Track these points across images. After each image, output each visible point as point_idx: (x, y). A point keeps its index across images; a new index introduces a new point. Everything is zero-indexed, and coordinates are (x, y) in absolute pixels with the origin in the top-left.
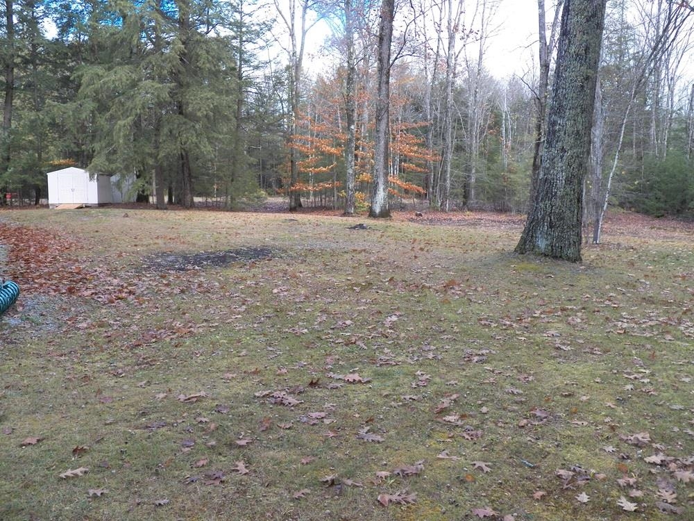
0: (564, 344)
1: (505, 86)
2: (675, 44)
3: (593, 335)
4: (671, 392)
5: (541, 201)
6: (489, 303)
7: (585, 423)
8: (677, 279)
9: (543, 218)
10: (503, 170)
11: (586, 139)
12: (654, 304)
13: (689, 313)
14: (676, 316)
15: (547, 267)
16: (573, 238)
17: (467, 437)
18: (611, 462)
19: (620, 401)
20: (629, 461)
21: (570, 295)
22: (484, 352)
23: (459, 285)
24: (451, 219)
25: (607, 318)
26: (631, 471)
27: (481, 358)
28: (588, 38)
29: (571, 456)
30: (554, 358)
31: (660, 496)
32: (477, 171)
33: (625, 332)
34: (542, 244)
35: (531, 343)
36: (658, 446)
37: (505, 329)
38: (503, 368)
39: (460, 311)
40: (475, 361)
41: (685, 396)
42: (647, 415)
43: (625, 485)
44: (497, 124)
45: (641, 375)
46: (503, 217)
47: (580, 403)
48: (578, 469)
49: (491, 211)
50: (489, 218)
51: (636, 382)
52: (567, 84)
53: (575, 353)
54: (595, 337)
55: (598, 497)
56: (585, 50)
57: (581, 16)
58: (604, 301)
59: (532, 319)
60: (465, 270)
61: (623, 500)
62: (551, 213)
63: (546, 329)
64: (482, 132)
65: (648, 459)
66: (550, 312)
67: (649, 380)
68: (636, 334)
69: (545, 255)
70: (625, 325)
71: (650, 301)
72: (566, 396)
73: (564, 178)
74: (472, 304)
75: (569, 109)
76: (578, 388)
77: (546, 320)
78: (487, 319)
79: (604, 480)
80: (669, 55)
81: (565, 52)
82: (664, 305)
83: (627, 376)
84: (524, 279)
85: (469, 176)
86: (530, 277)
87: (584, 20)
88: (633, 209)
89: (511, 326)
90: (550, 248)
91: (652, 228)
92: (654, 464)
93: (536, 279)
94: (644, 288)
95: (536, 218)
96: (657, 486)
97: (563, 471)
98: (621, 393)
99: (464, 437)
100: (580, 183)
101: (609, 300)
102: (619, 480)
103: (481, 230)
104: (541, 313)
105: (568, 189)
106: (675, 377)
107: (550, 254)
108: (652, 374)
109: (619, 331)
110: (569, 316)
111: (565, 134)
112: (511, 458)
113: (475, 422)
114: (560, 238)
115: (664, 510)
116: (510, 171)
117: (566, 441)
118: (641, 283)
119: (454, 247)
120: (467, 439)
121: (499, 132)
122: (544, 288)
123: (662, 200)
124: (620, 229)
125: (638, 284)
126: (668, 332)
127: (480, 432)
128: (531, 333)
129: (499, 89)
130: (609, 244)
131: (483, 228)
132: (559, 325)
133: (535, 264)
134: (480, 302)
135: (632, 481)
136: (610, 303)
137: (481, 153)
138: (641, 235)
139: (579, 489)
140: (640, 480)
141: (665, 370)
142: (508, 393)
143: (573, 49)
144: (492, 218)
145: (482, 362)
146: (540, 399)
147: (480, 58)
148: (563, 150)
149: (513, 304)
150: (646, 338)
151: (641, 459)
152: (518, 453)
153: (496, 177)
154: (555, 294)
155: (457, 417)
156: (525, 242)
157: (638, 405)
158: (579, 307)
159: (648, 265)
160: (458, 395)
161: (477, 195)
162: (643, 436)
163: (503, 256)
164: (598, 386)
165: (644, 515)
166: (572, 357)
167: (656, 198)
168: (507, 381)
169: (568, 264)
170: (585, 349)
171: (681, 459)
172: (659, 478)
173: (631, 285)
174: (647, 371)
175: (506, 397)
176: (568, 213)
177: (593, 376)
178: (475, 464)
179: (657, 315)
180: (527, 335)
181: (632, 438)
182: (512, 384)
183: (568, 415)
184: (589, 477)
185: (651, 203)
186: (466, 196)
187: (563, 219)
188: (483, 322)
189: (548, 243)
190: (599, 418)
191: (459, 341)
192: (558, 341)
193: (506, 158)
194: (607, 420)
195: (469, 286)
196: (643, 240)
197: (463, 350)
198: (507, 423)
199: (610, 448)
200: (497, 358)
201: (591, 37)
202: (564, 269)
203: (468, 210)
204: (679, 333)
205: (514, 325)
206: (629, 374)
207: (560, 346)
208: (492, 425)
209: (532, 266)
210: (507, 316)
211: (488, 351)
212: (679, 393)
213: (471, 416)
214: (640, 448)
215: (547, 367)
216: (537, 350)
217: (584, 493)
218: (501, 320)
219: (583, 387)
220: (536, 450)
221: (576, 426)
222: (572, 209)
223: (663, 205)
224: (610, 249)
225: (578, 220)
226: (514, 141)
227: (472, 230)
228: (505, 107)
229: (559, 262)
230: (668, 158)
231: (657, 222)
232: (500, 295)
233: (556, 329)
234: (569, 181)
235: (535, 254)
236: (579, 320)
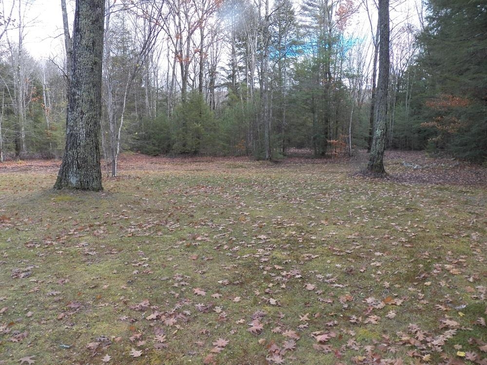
0: (91, 251)
1: (43, 65)
2: (155, 47)
3: (112, 240)
4: (162, 269)
5: (70, 150)
6: (34, 230)
7: (107, 304)
8: (165, 195)
9: (72, 162)
10: (46, 129)
11: (97, 105)
12: (151, 213)
13: (172, 216)
14: (164, 219)
15: (78, 197)
16: (95, 175)
17: (14, 340)
18: (124, 327)
19: (130, 283)
20: (137, 322)
21: (95, 214)
22: (29, 268)
23: (9, 219)
24: (6, 168)
25: (121, 227)
26: (138, 329)
27: (27, 273)
28: (94, 35)
29: (97, 331)
30: (84, 262)
31: (156, 340)
32: (26, 129)
33: (132, 235)
34: (73, 180)
35: (66, 254)
36: (154, 307)
37: (47, 248)
38: (45, 278)
39: (9, 240)
40: (22, 276)
41: (169, 270)
42: (148, 288)
43: (134, 340)
44: (39, 93)
45: (143, 262)
46: (48, 163)
47: (103, 291)
48: (102, 339)
49: (39, 159)
50: (38, 164)
51: (140, 268)
52: (82, 66)
53: (99, 256)
54: (113, 242)
55: (117, 354)
56: (93, 44)
57: (88, 19)
58: (119, 216)
59: (68, 236)
60: (14, 207)
61: (133, 350)
62: (77, 158)
63: (78, 242)
64: (27, 100)
65: (148, 318)
66: (81, 229)
67: (148, 265)
68: (140, 235)
69: (77, 188)
70: (133, 230)
71: (148, 211)
72: (93, 288)
73: (85, 132)
74: (20, 232)
75: (84, 84)
76: (101, 281)
77: (78, 235)
78: (32, 242)
79: (121, 341)
80: (152, 53)
81: (79, 44)
82: (157, 213)
83: (134, 265)
84: (62, 207)
85: (18, 133)
86: (66, 206)
87: (90, 23)
88: (139, 152)
89: (52, 244)
90: (79, 183)
91: (152, 163)
92: (153, 319)
93: (71, 207)
94: (145, 204)
95: (67, 162)
96: (154, 334)
97: (91, 344)
98: (130, 277)
99: (12, 341)
100: (96, 136)
101: (123, 215)
102: (130, 338)
103: (31, 174)
104: (75, 231)
105: (88, 141)
106: (164, 259)
107: (80, 187)
108: (150, 260)
109: (129, 235)
110: (95, 230)
111: (82, 101)
112: (51, 346)
113: (22, 326)
114: (86, 176)
115: (159, 348)
116: (51, 129)
117: (93, 321)
118: (143, 200)
119: (6, 189)
120: (15, 342)
121: (41, 100)
122: (76, 213)
123: (156, 145)
124: (131, 166)
125: (141, 201)
126: (159, 230)
127: (25, 333)
128: (67, 247)
129: (39, 67)
130: (123, 176)
131: (33, 173)
132: (88, 237)
133: (69, 196)
134: (27, 229)
135: (138, 336)
136: (123, 217)
137: (28, 116)
138: (145, 168)
139: (104, 353)
140: (144, 333)
141: (158, 255)
142: (49, 296)
143: (84, 42)
144: (40, 164)
145: (28, 276)
146: (74, 295)
147: (20, 42)
148: (82, 113)
149: (54, 227)
150: (146, 237)
151: (145, 318)
152: (57, 340)
153: (41, 133)
154: (84, 216)
155: (5, 327)
156: (61, 180)
157: (141, 283)
158: (102, 222)
159: (148, 188)
160: (7, 308)
161: (28, 147)
162: (144, 303)
163: (46, 193)
164: (115, 275)
165: (147, 356)
166: (97, 259)
167: (153, 144)
168: (48, 287)
169: (94, 193)
170: (106, 251)
171: (168, 312)
172: (155, 328)
173: (137, 202)
174: (147, 259)
175: (48, 299)
176: (90, 158)
177: (112, 269)
178: (21, 361)
179: (153, 220)
180: (63, 249)
181: (138, 306)
182: (52, 288)
183: (94, 301)
184: (110, 342)
185: (150, 147)
186: (18, 148)
187: (86, 161)
188: (29, 245)
189: (78, 179)
190: (117, 298)
191: (9, 264)
192: (86, 249)
193: (48, 119)
194: (122, 298)
195: (18, 219)
196: (146, 171)
197: (11, 270)
198: (48, 320)
199: (124, 317)
200: (41, 270)
201: (96, 35)
202: (91, 196)
203: (21, 159)
204: (166, 230)
205: (54, 243)
206: (136, 263)
207: (88, 252)
208: (37, 325)
209: (68, 197)
210: (48, 237)
211: (32, 267)
212: (166, 269)
213: (18, 322)
214: (144, 311)
215: (79, 269)
216: (71, 259)
217: (107, 355)
218: (44, 241)
219: (105, 279)
220: (72, 334)
221: (100, 308)
222: (92, 154)
223: (157, 148)
224: (124, 180)
225: (97, 162)
226: (53, 107)
227: (23, 175)
228: (44, 82)
229: (87, 193)
230: (158, 118)
231: (154, 159)
232: (43, 222)
233: (86, 240)
234: (88, 135)
235: (69, 188)
236: (102, 232)
